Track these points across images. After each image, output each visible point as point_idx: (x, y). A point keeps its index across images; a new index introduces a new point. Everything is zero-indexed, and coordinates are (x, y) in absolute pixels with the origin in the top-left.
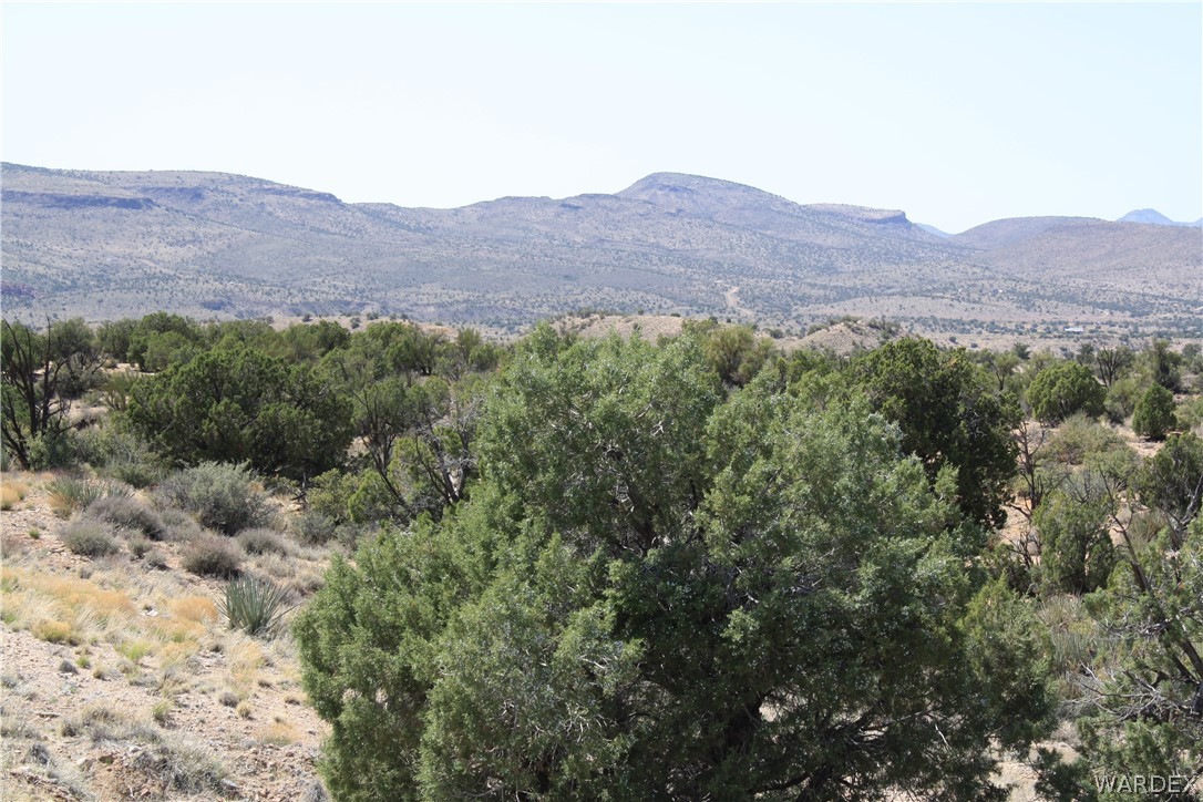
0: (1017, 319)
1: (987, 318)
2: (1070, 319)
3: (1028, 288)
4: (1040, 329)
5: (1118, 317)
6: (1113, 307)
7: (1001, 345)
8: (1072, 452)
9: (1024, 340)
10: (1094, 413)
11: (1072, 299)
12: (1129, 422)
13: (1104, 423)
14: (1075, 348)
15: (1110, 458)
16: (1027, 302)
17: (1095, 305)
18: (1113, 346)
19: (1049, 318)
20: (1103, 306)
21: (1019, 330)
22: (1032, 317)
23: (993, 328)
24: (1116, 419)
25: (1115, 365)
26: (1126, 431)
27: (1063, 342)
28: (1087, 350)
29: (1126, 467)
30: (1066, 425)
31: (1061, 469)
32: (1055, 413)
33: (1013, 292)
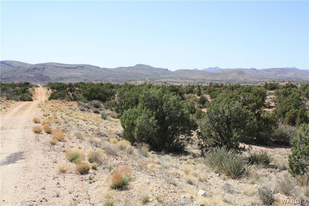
0: (181, 81)
1: (177, 81)
2: (187, 81)
3: (182, 78)
4: (183, 83)
5: (193, 81)
6: (192, 80)
7: (179, 84)
8: (190, 98)
9: (182, 84)
10: (192, 93)
11: (187, 79)
12: (196, 94)
13: (193, 94)
14: (188, 85)
15: (194, 98)
16: (182, 79)
17: (190, 80)
18: (192, 85)
19: (185, 81)
20: (191, 80)
21: (181, 83)
22: (183, 81)
23: (178, 82)
24: (194, 94)
25: (193, 87)
26: (196, 95)
27: (186, 84)
28: (189, 85)
29: (196, 99)
30: (189, 94)
31: (189, 100)
32: (188, 93)
33: (180, 78)
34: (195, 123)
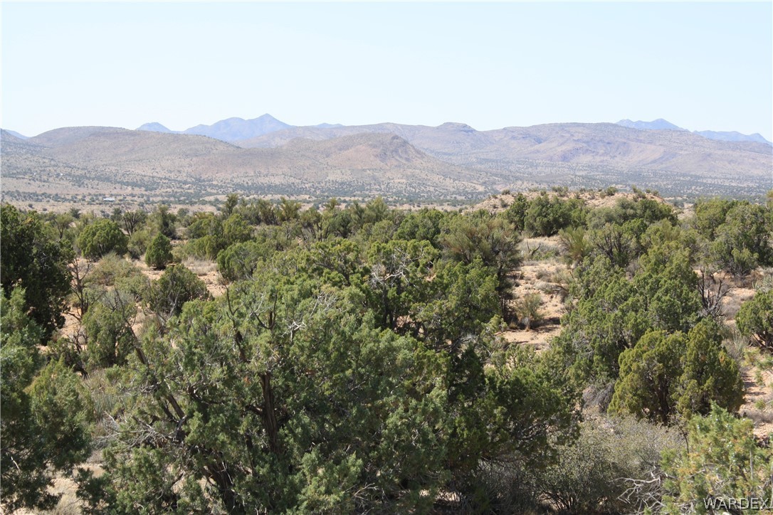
0: (72, 193)
1: (53, 192)
2: (107, 192)
3: (79, 172)
4: (88, 199)
5: (137, 191)
6: (134, 185)
7: (62, 209)
8: (107, 278)
9: (77, 206)
10: (121, 252)
11: (108, 179)
12: (143, 258)
13: (128, 259)
14: (110, 211)
15: (132, 280)
16: (79, 181)
17: (122, 183)
18: (134, 210)
19: (93, 192)
20: (128, 184)
21: (74, 200)
22: (82, 191)
23: (57, 198)
24: (135, 256)
25: (135, 221)
26: (141, 264)
27: (103, 207)
28: (118, 212)
29: (142, 286)
30: (103, 260)
31: (100, 288)
32: (96, 253)
33: (70, 175)
34: (71, 424)
